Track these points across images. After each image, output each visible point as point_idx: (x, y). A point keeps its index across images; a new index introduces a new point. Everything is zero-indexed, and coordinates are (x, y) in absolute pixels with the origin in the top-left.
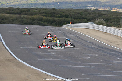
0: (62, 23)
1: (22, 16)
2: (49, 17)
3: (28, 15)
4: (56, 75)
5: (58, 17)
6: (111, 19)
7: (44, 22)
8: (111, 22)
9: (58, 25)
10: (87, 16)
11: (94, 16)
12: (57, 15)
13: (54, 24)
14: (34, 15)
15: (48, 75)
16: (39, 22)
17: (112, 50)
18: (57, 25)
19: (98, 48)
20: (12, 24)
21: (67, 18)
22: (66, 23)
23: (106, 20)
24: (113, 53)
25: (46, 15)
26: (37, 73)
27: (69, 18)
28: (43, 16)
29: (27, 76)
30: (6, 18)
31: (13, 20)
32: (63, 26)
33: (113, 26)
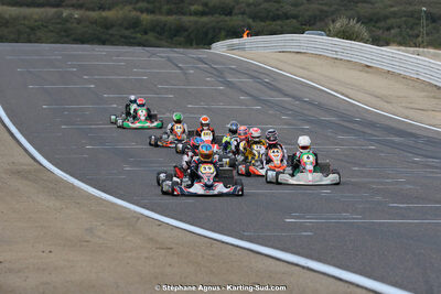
0: (210, 36)
1: (66, 13)
2: (161, 13)
3: (88, 9)
4: (192, 224)
5: (196, 13)
6: (386, 18)
7: (146, 33)
8: (388, 29)
9: (197, 44)
10: (302, 8)
11: (325, 8)
12: (193, 8)
13: (182, 39)
14: (109, 9)
15: (161, 224)
16: (127, 33)
17: (392, 128)
18: (191, 45)
19: (341, 123)
20: (30, 42)
21: (227, 18)
22: (223, 33)
23: (371, 20)
24: (397, 139)
25: (150, 6)
26: (123, 219)
27: (235, 18)
28: (142, 12)
29: (87, 230)
30: (8, 22)
31: (32, 29)
32: (214, 45)
33: (394, 42)
